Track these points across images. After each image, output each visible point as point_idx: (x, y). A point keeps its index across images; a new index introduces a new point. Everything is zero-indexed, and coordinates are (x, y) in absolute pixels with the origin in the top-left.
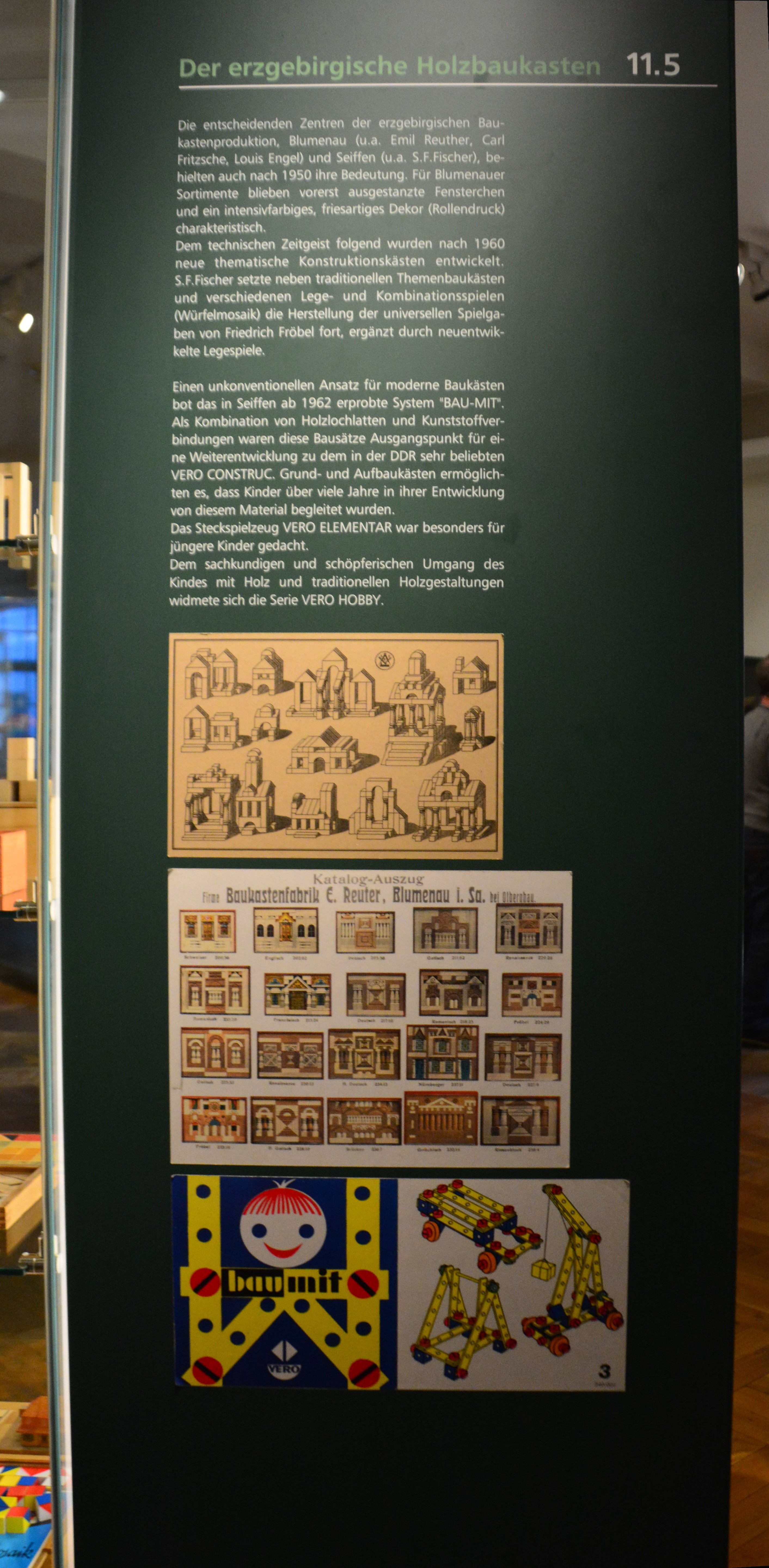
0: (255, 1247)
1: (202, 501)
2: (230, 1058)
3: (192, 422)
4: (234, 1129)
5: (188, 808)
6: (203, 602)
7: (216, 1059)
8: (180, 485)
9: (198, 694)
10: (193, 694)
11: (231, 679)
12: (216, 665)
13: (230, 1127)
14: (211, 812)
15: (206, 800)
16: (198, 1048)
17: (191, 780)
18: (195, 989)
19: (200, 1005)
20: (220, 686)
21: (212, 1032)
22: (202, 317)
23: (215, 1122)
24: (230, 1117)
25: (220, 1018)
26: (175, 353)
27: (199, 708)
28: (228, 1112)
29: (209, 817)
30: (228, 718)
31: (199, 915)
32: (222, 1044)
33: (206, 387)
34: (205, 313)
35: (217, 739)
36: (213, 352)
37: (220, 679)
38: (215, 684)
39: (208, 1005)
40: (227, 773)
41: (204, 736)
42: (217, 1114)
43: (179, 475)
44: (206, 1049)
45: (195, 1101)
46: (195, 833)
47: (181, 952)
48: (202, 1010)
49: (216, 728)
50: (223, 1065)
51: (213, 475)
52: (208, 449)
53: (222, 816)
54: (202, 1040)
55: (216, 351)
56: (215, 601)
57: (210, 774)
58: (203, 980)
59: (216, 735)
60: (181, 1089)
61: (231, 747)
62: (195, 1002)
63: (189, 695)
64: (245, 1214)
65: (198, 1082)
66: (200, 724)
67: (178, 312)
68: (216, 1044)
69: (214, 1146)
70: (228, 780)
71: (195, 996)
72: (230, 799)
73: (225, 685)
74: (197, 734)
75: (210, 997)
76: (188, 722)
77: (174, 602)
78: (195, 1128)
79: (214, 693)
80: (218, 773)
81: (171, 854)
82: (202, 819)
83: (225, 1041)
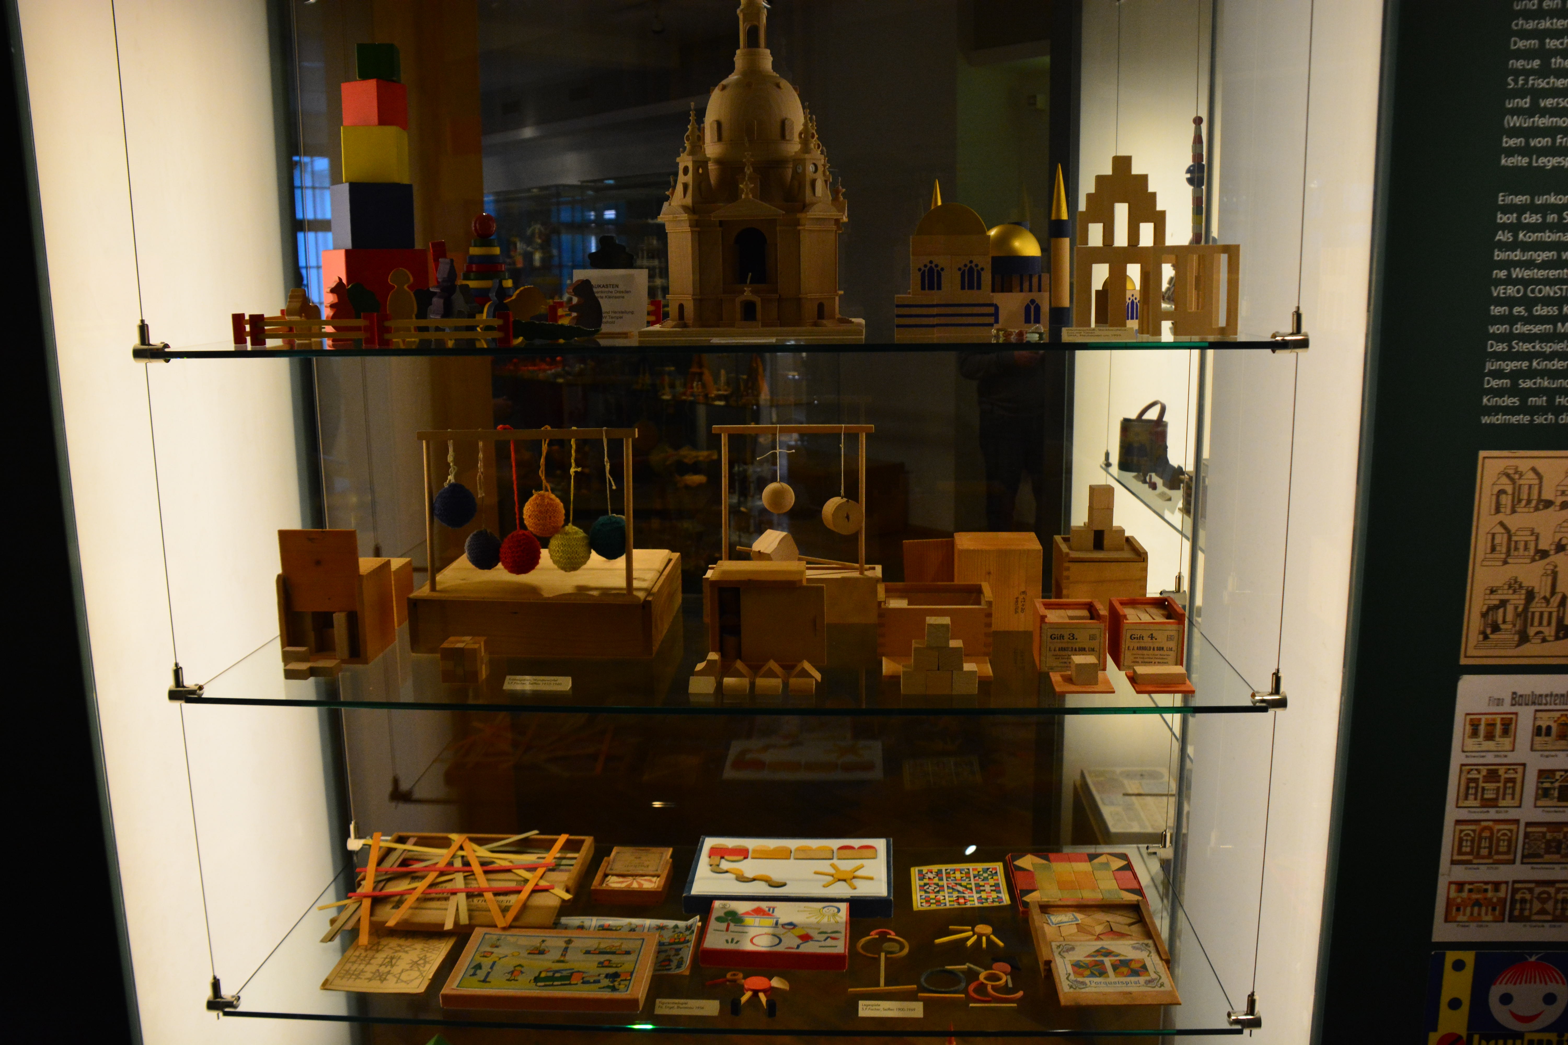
0: (1500, 1013)
1: (1519, 319)
2: (1498, 845)
3: (1516, 236)
4: (1494, 909)
5: (1483, 619)
6: (1514, 419)
7: (1485, 848)
8: (1500, 302)
9: (1502, 510)
10: (1498, 510)
11: (1535, 496)
12: (1522, 482)
13: (1490, 908)
14: (1504, 622)
15: (1501, 611)
16: (1469, 838)
17: (1488, 592)
18: (1472, 785)
19: (1476, 799)
20: (1524, 503)
21: (1484, 824)
22: (1533, 122)
23: (1477, 903)
24: (1491, 899)
25: (1492, 811)
26: (1503, 162)
27: (1502, 524)
28: (1490, 894)
29: (1502, 626)
30: (1529, 533)
31: (1483, 717)
32: (1492, 834)
33: (1532, 200)
34: (1536, 119)
35: (1516, 553)
36: (1542, 160)
37: (1525, 496)
38: (1520, 501)
39: (1482, 799)
40: (1523, 585)
41: (1504, 550)
42: (1479, 896)
43: (1498, 291)
44: (1476, 839)
45: (1460, 886)
46: (1487, 642)
47: (1463, 751)
48: (1477, 803)
49: (1516, 542)
50: (1490, 853)
51: (1533, 291)
52: (1529, 264)
53: (1514, 626)
54: (1474, 831)
55: (1545, 160)
56: (1525, 419)
57: (1506, 587)
58: (1480, 776)
59: (1516, 549)
60: (1449, 875)
61: (1528, 561)
62: (1471, 797)
63: (1493, 512)
64: (1495, 984)
65: (1466, 869)
66: (1501, 539)
67: (1508, 117)
68: (1486, 834)
69: (1473, 925)
70: (1523, 592)
71: (1472, 791)
72: (1523, 610)
73: (1529, 501)
74: (1498, 548)
75: (1486, 792)
76: (1490, 536)
77: (1485, 420)
78: (1458, 909)
79: (1519, 510)
80: (1514, 585)
81: (1463, 661)
82: (1496, 628)
83: (1495, 831)
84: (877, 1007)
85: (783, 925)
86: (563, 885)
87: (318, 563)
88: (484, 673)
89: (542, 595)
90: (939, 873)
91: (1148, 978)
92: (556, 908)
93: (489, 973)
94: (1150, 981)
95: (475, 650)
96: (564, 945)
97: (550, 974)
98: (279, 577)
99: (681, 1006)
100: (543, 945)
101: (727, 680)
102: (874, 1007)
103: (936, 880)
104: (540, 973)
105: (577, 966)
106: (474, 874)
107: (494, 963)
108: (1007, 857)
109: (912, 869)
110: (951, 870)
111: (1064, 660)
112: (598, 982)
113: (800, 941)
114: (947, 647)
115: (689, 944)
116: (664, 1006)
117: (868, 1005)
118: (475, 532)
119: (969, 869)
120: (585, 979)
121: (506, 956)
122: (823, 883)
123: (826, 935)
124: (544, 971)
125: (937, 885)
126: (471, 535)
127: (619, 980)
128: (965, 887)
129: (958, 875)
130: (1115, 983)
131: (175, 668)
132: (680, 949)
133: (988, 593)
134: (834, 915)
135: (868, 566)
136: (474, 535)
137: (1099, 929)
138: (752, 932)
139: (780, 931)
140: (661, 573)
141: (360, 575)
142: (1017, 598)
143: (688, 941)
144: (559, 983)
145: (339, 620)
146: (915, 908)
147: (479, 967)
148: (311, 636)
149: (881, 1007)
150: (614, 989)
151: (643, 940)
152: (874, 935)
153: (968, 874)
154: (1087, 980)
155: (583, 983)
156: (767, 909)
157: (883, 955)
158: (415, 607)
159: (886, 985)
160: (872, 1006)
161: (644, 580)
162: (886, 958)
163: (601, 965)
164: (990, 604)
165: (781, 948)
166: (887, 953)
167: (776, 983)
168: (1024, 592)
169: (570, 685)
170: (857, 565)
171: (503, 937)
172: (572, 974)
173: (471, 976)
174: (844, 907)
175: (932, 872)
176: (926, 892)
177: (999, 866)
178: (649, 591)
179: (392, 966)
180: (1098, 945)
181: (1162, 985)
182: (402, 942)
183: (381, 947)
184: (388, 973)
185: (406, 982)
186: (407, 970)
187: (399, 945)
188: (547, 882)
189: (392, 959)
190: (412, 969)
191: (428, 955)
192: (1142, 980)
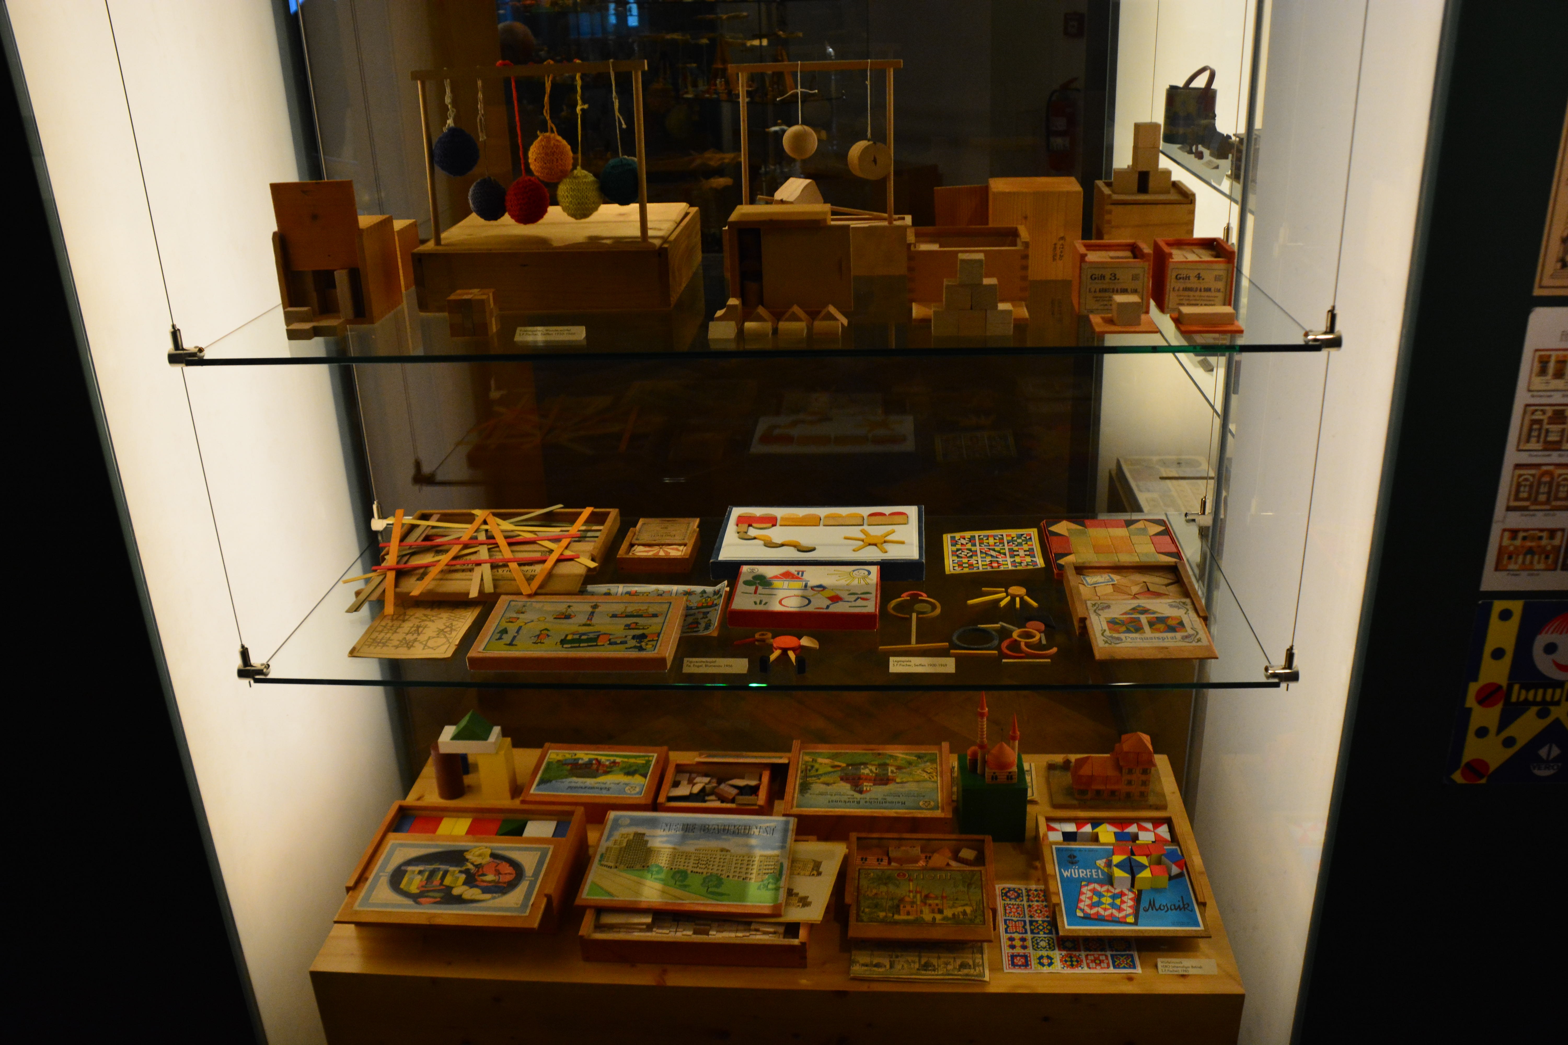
0: (1543, 663)
2: (1557, 491)
4: (1547, 557)
5: (1562, 245)
7: (1543, 493)
13: (1543, 556)
16: (1528, 483)
18: (1535, 427)
19: (1538, 442)
21: (1544, 468)
23: (1530, 551)
24: (1545, 546)
25: (1555, 454)
28: (1544, 542)
31: (1553, 353)
32: (1552, 478)
39: (1546, 442)
42: (1533, 544)
44: (1535, 484)
45: (1514, 533)
46: (1565, 270)
47: (1529, 391)
48: (1539, 446)
50: (1548, 499)
54: (1533, 476)
58: (1545, 418)
60: (1503, 522)
62: (1534, 440)
64: (1540, 633)
65: (1522, 515)
68: (1546, 479)
69: (1524, 574)
71: (1535, 433)
75: (1550, 434)
78: (1510, 558)
81: (1537, 292)
83: (1556, 475)
84: (908, 663)
85: (812, 588)
86: (588, 555)
87: (315, 217)
88: (494, 328)
89: (551, 245)
90: (972, 539)
91: (1185, 634)
92: (581, 575)
93: (514, 637)
94: (1187, 637)
95: (483, 301)
96: (591, 610)
97: (577, 637)
98: (275, 234)
99: (709, 664)
100: (569, 610)
101: (748, 325)
102: (905, 663)
103: (969, 546)
104: (567, 636)
105: (603, 629)
106: (498, 547)
107: (520, 628)
108: (1042, 524)
109: (945, 536)
110: (984, 536)
111: (1105, 303)
112: (625, 642)
113: (829, 602)
114: (980, 284)
115: (717, 607)
116: (692, 665)
117: (898, 662)
118: (479, 180)
119: (1002, 535)
120: (612, 640)
121: (532, 621)
122: (854, 547)
123: (856, 596)
124: (571, 634)
125: (970, 550)
126: (475, 184)
127: (646, 640)
128: (999, 552)
129: (991, 541)
130: (1151, 638)
131: (172, 330)
132: (708, 612)
133: (1024, 233)
134: (864, 578)
135: (897, 216)
136: (478, 183)
137: (1135, 589)
138: (781, 594)
139: (810, 593)
140: (678, 224)
141: (359, 229)
142: (1055, 244)
143: (716, 605)
144: (586, 644)
145: (341, 278)
146: (947, 572)
147: (505, 631)
148: (314, 296)
149: (912, 663)
150: (641, 649)
151: (671, 603)
152: (905, 596)
153: (1001, 540)
154: (1123, 636)
155: (610, 644)
156: (796, 573)
157: (914, 615)
158: (419, 262)
159: (917, 643)
160: (903, 662)
161: (660, 230)
162: (918, 618)
163: (628, 627)
164: (1026, 245)
165: (810, 609)
166: (919, 613)
167: (805, 642)
168: (1062, 238)
169: (584, 335)
170: (885, 215)
171: (528, 603)
172: (598, 636)
173: (497, 640)
174: (874, 570)
175: (964, 539)
176: (958, 557)
177: (1034, 532)
178: (665, 239)
179: (419, 634)
180: (1135, 603)
181: (1199, 640)
182: (428, 612)
183: (407, 617)
184: (415, 640)
185: (432, 648)
186: (434, 638)
187: (425, 615)
188: (572, 551)
189: (418, 627)
190: (438, 636)
191: (455, 623)
192: (1178, 635)
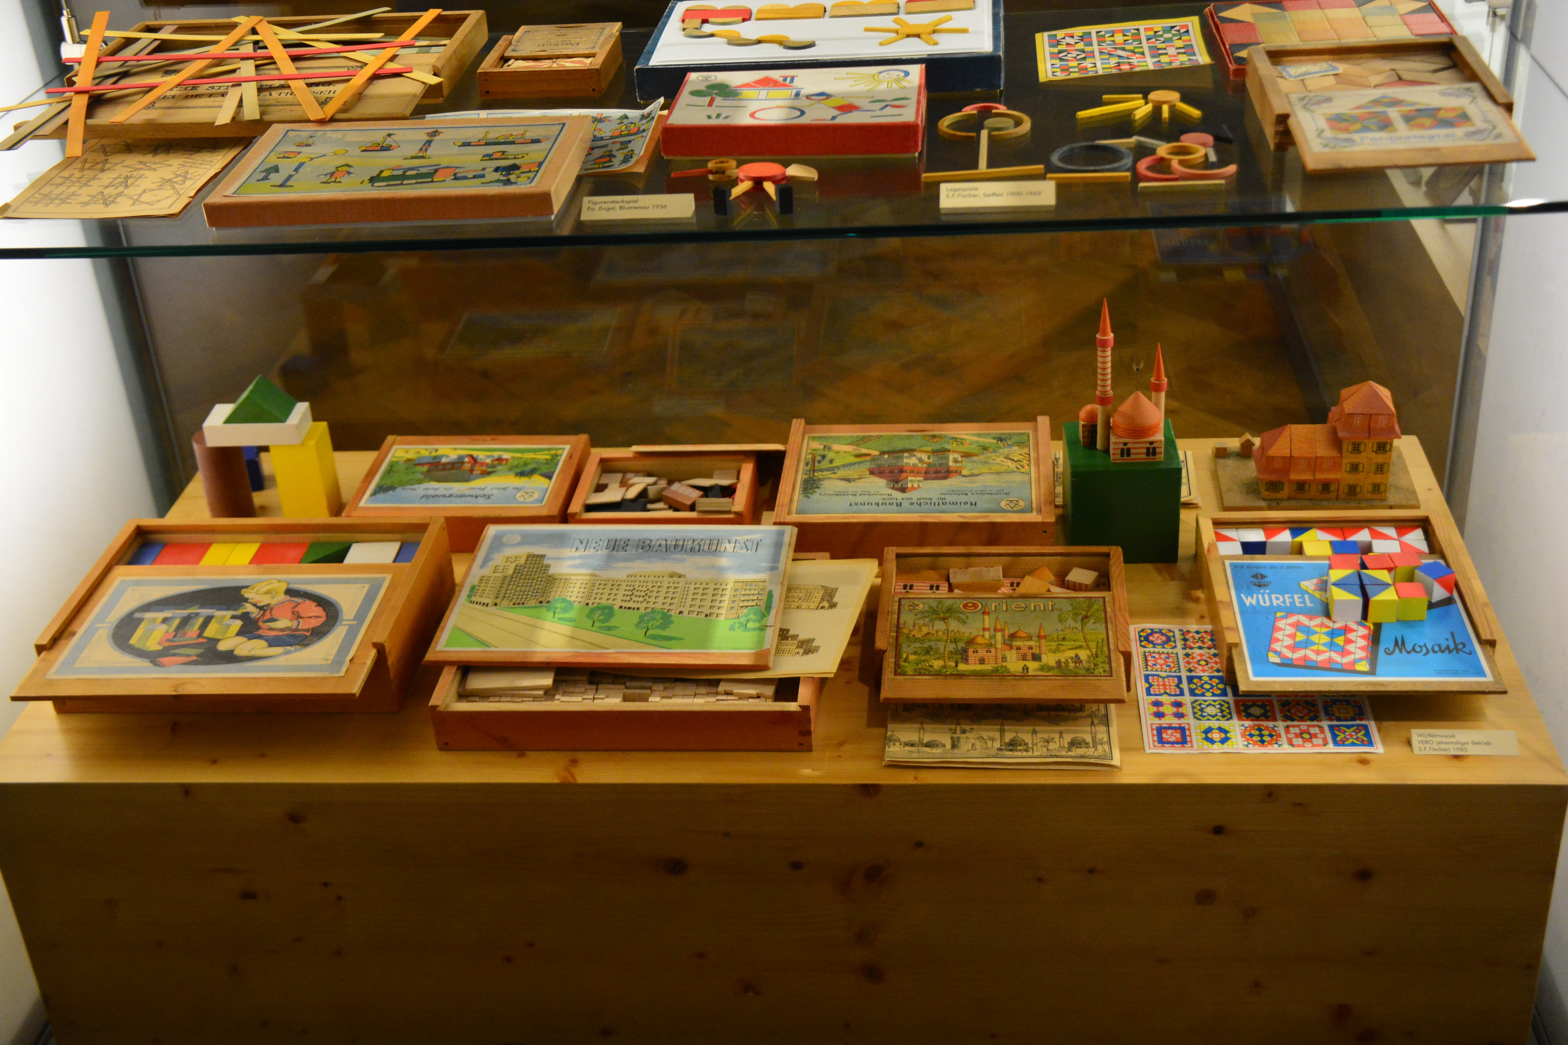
84: (973, 193)
85: (808, 97)
86: (429, 68)
90: (1084, 38)
91: (1472, 129)
92: (414, 96)
93: (290, 176)
94: (1474, 133)
96: (426, 138)
97: (400, 172)
99: (627, 205)
100: (389, 139)
102: (966, 193)
103: (1081, 46)
104: (382, 172)
105: (444, 162)
106: (275, 63)
107: (301, 165)
108: (1207, 10)
109: (1038, 36)
110: (1107, 32)
112: (483, 176)
113: (836, 112)
115: (644, 134)
116: (597, 207)
117: (956, 190)
119: (1138, 30)
120: (458, 175)
121: (325, 155)
122: (880, 41)
123: (884, 104)
124: (389, 169)
125: (1083, 51)
127: (517, 172)
128: (1133, 52)
129: (1119, 38)
130: (1409, 138)
132: (630, 142)
134: (898, 80)
137: (1376, 79)
138: (753, 106)
139: (802, 103)
143: (644, 131)
144: (414, 181)
146: (1042, 78)
147: (276, 169)
149: (980, 192)
150: (508, 182)
151: (564, 124)
152: (970, 110)
153: (1137, 36)
154: (1356, 137)
155: (456, 179)
156: (781, 79)
157: (984, 134)
159: (989, 166)
160: (964, 190)
162: (990, 137)
163: (489, 157)
165: (804, 120)
166: (992, 129)
167: (794, 171)
171: (319, 133)
172: (436, 171)
173: (258, 180)
174: (916, 73)
175: (1072, 37)
176: (1061, 59)
177: (1193, 22)
179: (127, 186)
180: (1378, 93)
181: (1498, 136)
182: (148, 158)
183: (108, 166)
184: (120, 194)
185: (148, 203)
186: (153, 190)
187: (141, 163)
188: (400, 65)
189: (127, 178)
190: (160, 188)
191: (191, 170)
192: (1459, 131)
